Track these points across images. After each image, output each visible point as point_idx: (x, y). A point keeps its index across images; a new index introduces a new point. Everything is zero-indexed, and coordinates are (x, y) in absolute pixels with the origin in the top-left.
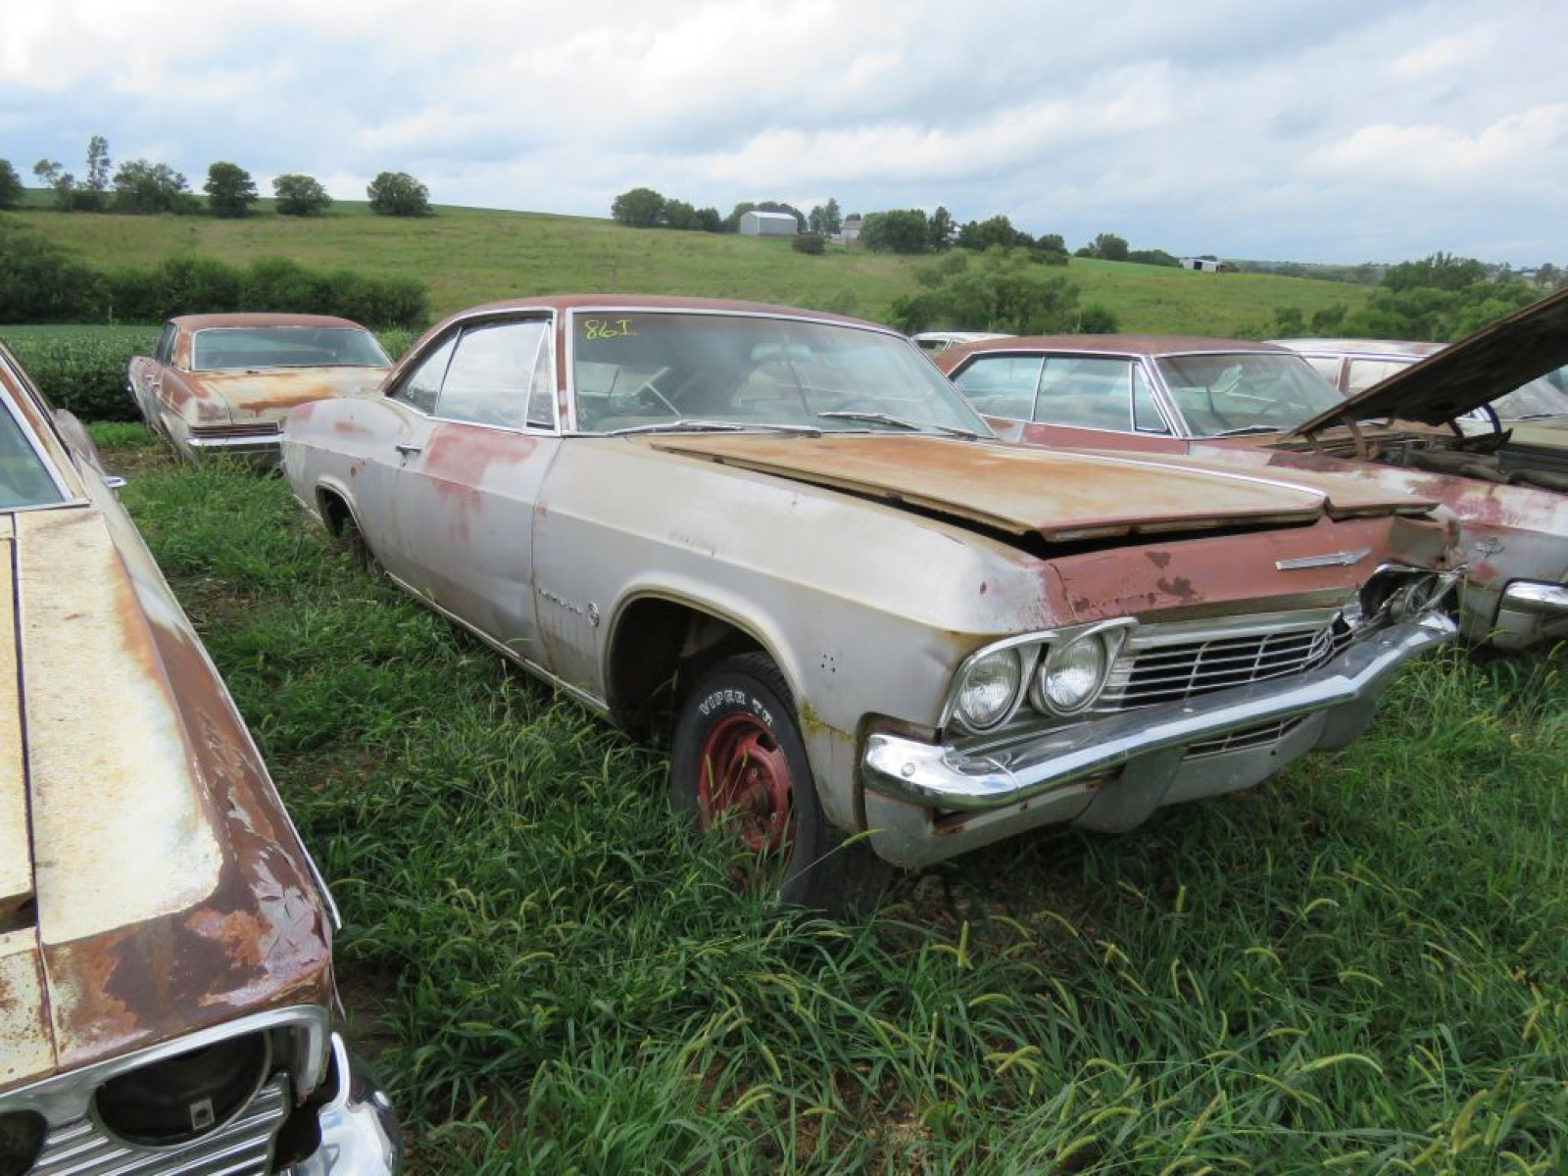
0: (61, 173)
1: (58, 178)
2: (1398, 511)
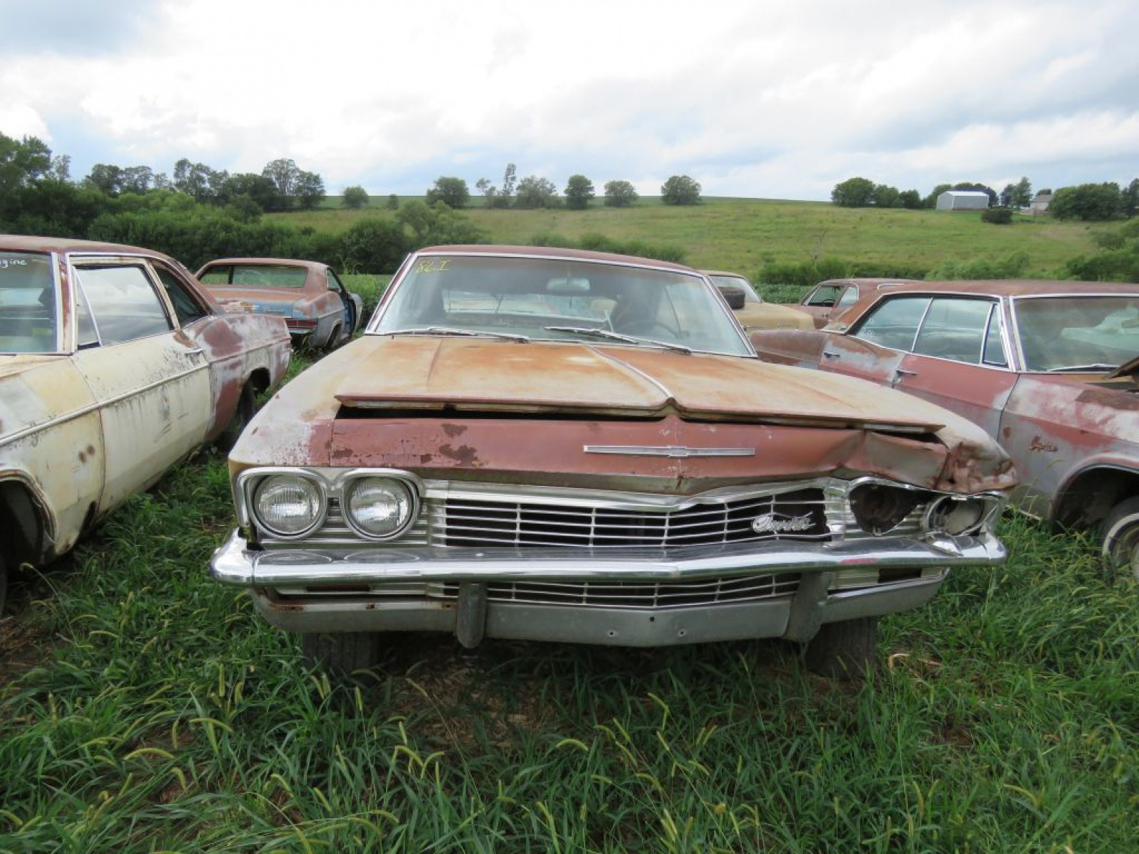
0: (490, 186)
1: (488, 189)
2: (866, 426)
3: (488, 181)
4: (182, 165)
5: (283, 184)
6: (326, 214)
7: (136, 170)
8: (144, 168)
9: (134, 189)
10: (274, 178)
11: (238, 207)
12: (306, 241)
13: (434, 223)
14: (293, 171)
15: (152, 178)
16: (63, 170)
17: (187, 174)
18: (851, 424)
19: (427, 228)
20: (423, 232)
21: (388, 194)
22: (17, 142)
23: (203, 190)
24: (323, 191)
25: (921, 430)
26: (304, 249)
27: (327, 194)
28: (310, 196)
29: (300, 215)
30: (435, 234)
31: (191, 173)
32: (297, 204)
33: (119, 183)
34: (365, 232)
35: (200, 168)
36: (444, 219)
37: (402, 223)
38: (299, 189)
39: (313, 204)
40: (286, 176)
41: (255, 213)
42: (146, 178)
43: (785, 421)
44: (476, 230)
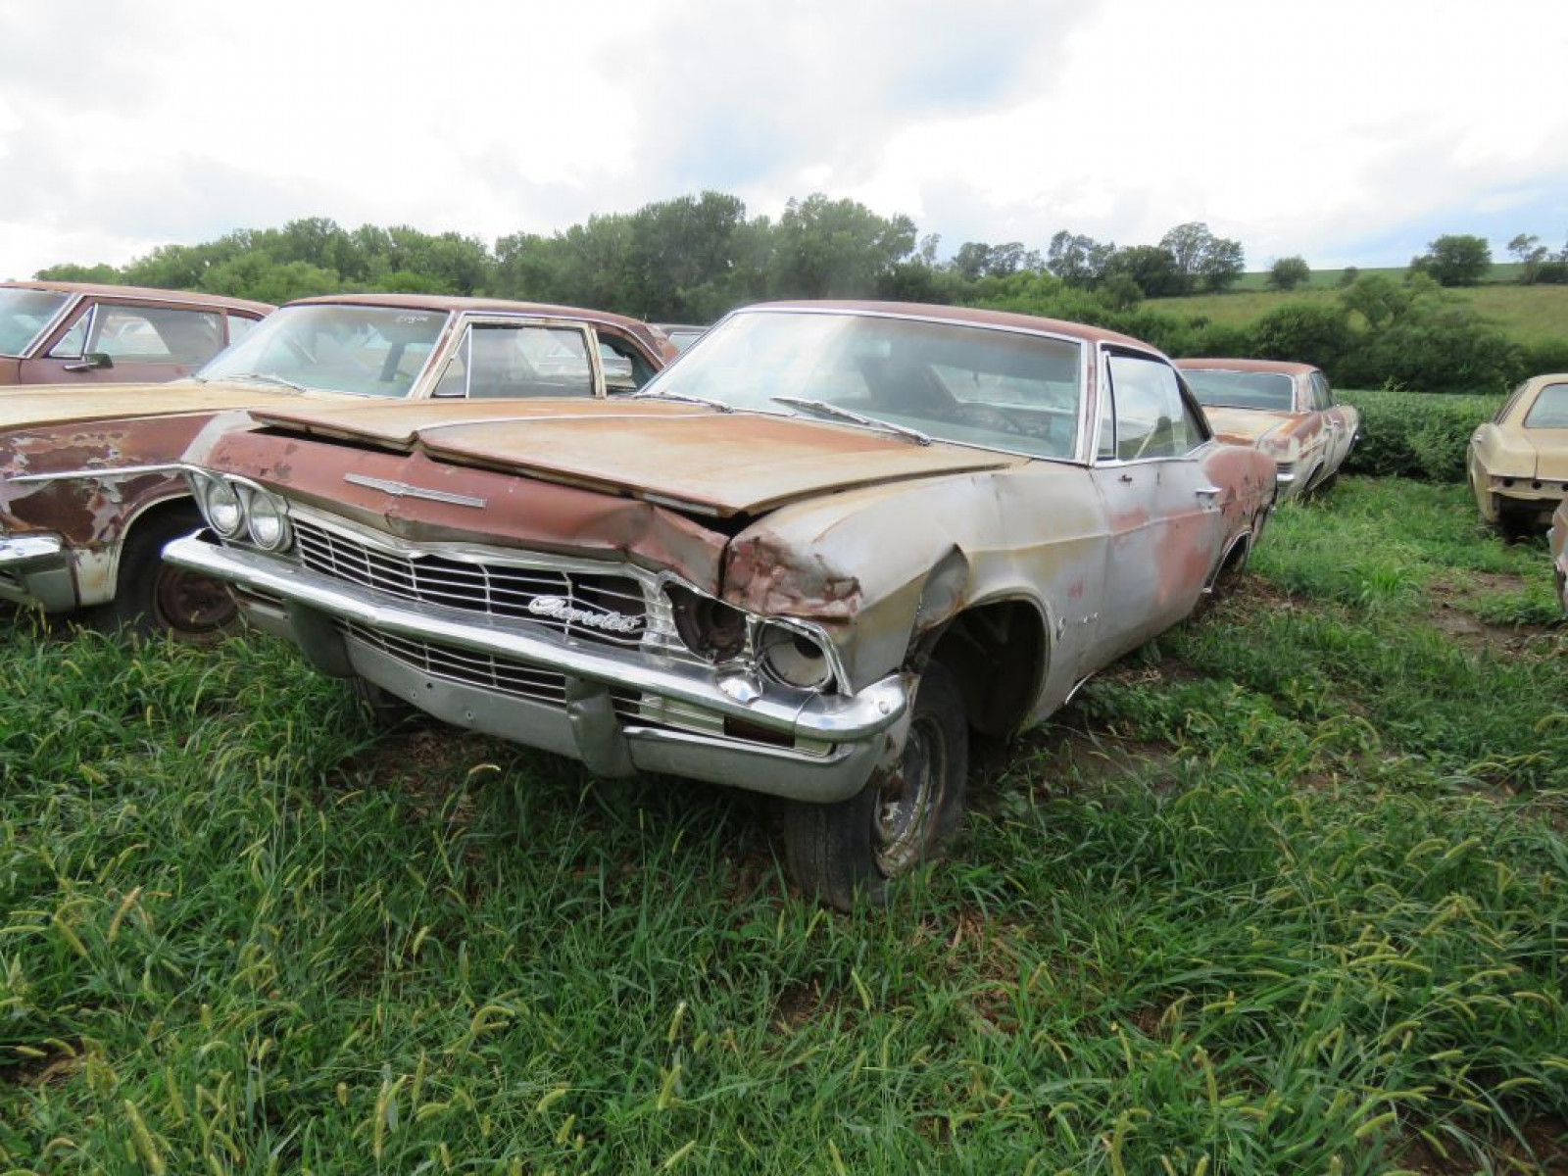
0: (1535, 246)
1: (1531, 252)
2: (647, 497)
3: (1534, 239)
4: (1060, 238)
5: (1186, 258)
6: (1240, 299)
7: (1006, 248)
8: (1016, 245)
9: (1000, 273)
10: (1174, 250)
11: (1112, 291)
12: (1194, 336)
13: (1403, 309)
14: (1204, 240)
15: (1023, 256)
16: (930, 251)
17: (1064, 250)
18: (627, 491)
19: (1391, 317)
20: (1382, 324)
21: (1343, 267)
22: (887, 222)
23: (1080, 270)
24: (1242, 266)
25: (714, 513)
26: (1189, 347)
27: (1246, 270)
28: (1222, 276)
29: (1201, 300)
30: (1400, 328)
31: (1070, 249)
32: (1200, 285)
33: (986, 264)
34: (1284, 323)
35: (1082, 241)
36: (1423, 303)
37: (1348, 310)
38: (1207, 264)
39: (1224, 286)
40: (1193, 246)
41: (1133, 299)
42: (1016, 257)
43: (541, 476)
44: (1479, 320)
